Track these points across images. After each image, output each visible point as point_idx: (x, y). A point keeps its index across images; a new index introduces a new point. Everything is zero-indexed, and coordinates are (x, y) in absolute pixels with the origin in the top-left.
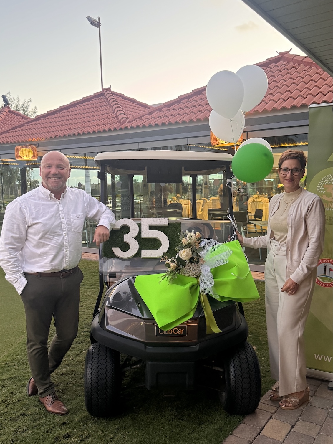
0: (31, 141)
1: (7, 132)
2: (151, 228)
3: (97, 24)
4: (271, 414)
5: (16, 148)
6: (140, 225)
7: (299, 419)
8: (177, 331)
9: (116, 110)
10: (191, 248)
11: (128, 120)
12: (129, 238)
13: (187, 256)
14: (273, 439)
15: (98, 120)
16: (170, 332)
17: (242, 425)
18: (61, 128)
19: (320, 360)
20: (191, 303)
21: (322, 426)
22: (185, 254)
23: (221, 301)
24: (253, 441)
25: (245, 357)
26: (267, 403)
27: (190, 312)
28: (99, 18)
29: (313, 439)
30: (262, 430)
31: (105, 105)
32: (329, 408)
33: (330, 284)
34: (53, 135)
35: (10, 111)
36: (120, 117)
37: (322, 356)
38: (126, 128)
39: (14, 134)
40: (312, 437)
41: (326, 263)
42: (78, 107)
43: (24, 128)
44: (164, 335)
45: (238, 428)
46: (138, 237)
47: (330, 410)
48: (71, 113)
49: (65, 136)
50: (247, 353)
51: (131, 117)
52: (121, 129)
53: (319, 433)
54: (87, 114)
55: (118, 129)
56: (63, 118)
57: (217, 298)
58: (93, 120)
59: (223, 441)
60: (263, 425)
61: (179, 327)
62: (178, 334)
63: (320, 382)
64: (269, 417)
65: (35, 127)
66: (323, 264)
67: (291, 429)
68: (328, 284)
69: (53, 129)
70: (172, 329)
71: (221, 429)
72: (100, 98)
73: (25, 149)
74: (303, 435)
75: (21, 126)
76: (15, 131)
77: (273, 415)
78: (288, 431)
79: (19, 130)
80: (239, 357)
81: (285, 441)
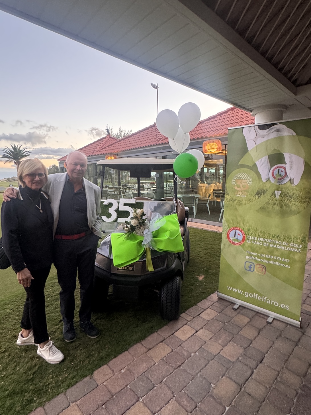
0: (114, 153)
1: (105, 148)
2: (126, 205)
3: (155, 87)
4: (187, 322)
5: (106, 157)
6: (118, 203)
7: (203, 328)
8: (129, 268)
9: (157, 135)
10: (137, 219)
11: (161, 140)
12: (112, 210)
13: (134, 224)
14: (179, 338)
15: (147, 140)
16: (125, 268)
17: (166, 327)
18: (130, 145)
19: (231, 290)
20: (138, 252)
21: (215, 334)
22: (133, 222)
23: (159, 251)
24: (166, 338)
25: (171, 286)
26: (188, 314)
27: (137, 257)
28: (157, 84)
29: (205, 342)
30: (176, 331)
31: (153, 132)
32: (226, 322)
33: (238, 243)
34: (124, 149)
35: (110, 137)
36: (158, 138)
37: (232, 288)
38: (159, 144)
39: (107, 149)
40: (204, 341)
41: (236, 230)
42: (141, 133)
43: (113, 145)
44: (121, 269)
45: (162, 328)
46: (117, 211)
47: (226, 324)
48: (137, 137)
49: (129, 149)
50: (173, 284)
51: (164, 139)
52: (157, 145)
53: (211, 339)
54: (144, 137)
55: (155, 145)
56: (132, 140)
57: (156, 249)
58: (145, 140)
59: (148, 336)
60: (178, 329)
61: (129, 265)
62: (129, 270)
63: (229, 304)
64: (185, 323)
65: (118, 145)
66: (234, 230)
67: (194, 334)
68: (237, 243)
69: (126, 146)
70: (126, 266)
71: (152, 327)
72: (153, 128)
73: (110, 157)
74: (200, 339)
75: (112, 145)
76: (109, 148)
77: (188, 322)
78: (192, 335)
79: (110, 147)
80: (167, 286)
81: (186, 342)
